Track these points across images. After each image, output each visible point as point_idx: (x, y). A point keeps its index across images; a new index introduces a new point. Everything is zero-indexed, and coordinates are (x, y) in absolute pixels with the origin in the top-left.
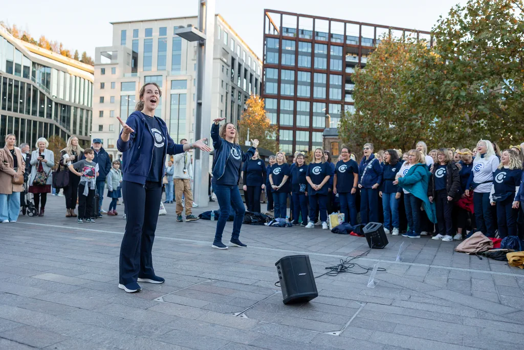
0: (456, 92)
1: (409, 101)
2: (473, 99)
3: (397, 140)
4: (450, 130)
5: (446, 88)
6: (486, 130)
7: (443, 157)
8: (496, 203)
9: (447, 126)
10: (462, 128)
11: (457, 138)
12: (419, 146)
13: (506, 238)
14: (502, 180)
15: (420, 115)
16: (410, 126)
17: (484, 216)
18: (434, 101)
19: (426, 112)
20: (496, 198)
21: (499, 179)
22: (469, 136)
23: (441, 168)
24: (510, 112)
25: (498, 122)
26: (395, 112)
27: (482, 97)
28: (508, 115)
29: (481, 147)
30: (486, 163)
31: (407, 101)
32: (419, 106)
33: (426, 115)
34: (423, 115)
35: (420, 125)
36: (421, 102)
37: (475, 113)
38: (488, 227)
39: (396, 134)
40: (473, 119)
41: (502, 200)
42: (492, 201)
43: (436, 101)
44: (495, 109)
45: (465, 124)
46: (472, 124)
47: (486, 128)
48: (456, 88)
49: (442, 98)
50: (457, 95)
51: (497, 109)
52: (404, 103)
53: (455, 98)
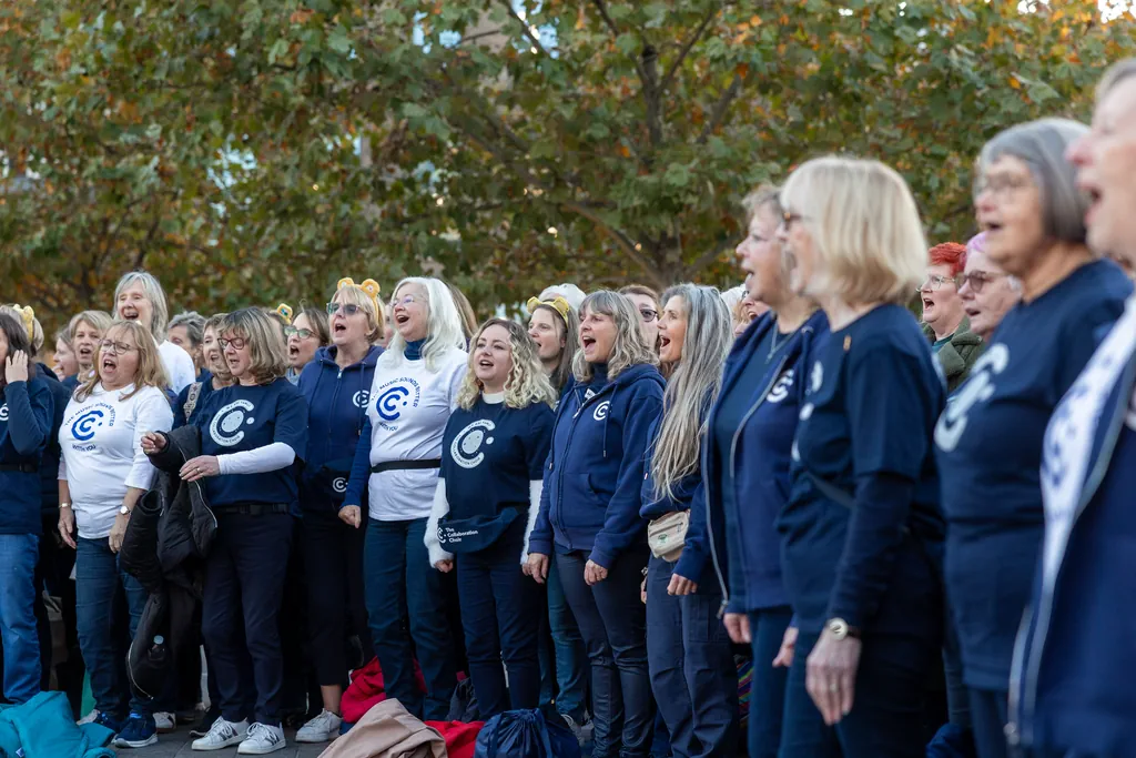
0: (309, 34)
1: (100, 60)
2: (384, 70)
3: (50, 250)
4: (291, 209)
5: (265, 13)
6: (439, 212)
7: (242, 352)
8: (454, 560)
9: (277, 189)
10: (344, 199)
11: (321, 245)
12: (129, 292)
13: (495, 719)
14: (481, 456)
15: (153, 131)
16: (114, 181)
17: (412, 627)
18: (217, 70)
19: (179, 120)
20: (456, 537)
21: (468, 450)
22: (371, 239)
23: (240, 403)
24: (533, 136)
25: (488, 180)
26: (42, 106)
27: (419, 63)
28: (525, 151)
29: (407, 306)
30: (425, 381)
31: (91, 59)
32: (151, 86)
33: (179, 137)
34: (165, 132)
35: (155, 180)
36: (154, 70)
37: (395, 132)
38: (428, 677)
39: (48, 219)
40: (386, 161)
41: (479, 546)
42: (436, 555)
43: (226, 69)
44: (474, 122)
45: (356, 181)
46: (382, 185)
47: (440, 202)
48: (307, 17)
49: (250, 58)
50: (316, 48)
51: (484, 123)
52: (76, 69)
53: (303, 60)
